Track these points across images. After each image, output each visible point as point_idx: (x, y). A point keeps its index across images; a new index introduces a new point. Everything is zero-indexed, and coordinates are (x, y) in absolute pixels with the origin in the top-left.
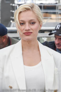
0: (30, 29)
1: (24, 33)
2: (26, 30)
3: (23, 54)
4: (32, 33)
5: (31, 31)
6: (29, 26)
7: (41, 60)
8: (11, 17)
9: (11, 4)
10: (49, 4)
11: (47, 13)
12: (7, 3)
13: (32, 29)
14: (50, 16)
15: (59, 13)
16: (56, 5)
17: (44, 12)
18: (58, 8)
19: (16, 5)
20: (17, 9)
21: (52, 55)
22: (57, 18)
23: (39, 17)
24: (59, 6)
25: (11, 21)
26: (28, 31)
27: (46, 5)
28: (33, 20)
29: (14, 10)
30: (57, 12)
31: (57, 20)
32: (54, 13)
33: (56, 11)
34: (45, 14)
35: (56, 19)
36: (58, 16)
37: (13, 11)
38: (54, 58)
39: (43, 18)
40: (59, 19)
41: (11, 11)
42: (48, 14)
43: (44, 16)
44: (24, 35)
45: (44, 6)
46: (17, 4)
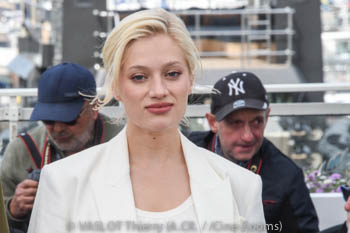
0: (167, 92)
1: (146, 108)
2: (154, 98)
3: (131, 173)
4: (172, 105)
5: (169, 100)
6: (163, 83)
7: (190, 193)
8: (96, 54)
9: (96, 12)
10: (217, 9)
11: (211, 38)
12: (84, 9)
13: (171, 93)
14: (222, 49)
15: (251, 38)
16: (243, 12)
17: (202, 37)
18: (246, 20)
19: (111, 14)
20: (113, 26)
21: (227, 175)
22: (245, 53)
23: (189, 54)
24: (252, 15)
25: (97, 67)
26: (160, 99)
27: (208, 13)
28: (174, 63)
29: (105, 30)
30: (246, 37)
31: (246, 62)
32: (237, 39)
33: (242, 32)
34: (205, 41)
35: (242, 58)
36: (248, 49)
37: (103, 35)
38: (232, 185)
39: (200, 53)
40: (249, 58)
41: (96, 33)
42: (215, 44)
43: (205, 50)
44: (146, 111)
45: (202, 18)
46: (115, 12)
